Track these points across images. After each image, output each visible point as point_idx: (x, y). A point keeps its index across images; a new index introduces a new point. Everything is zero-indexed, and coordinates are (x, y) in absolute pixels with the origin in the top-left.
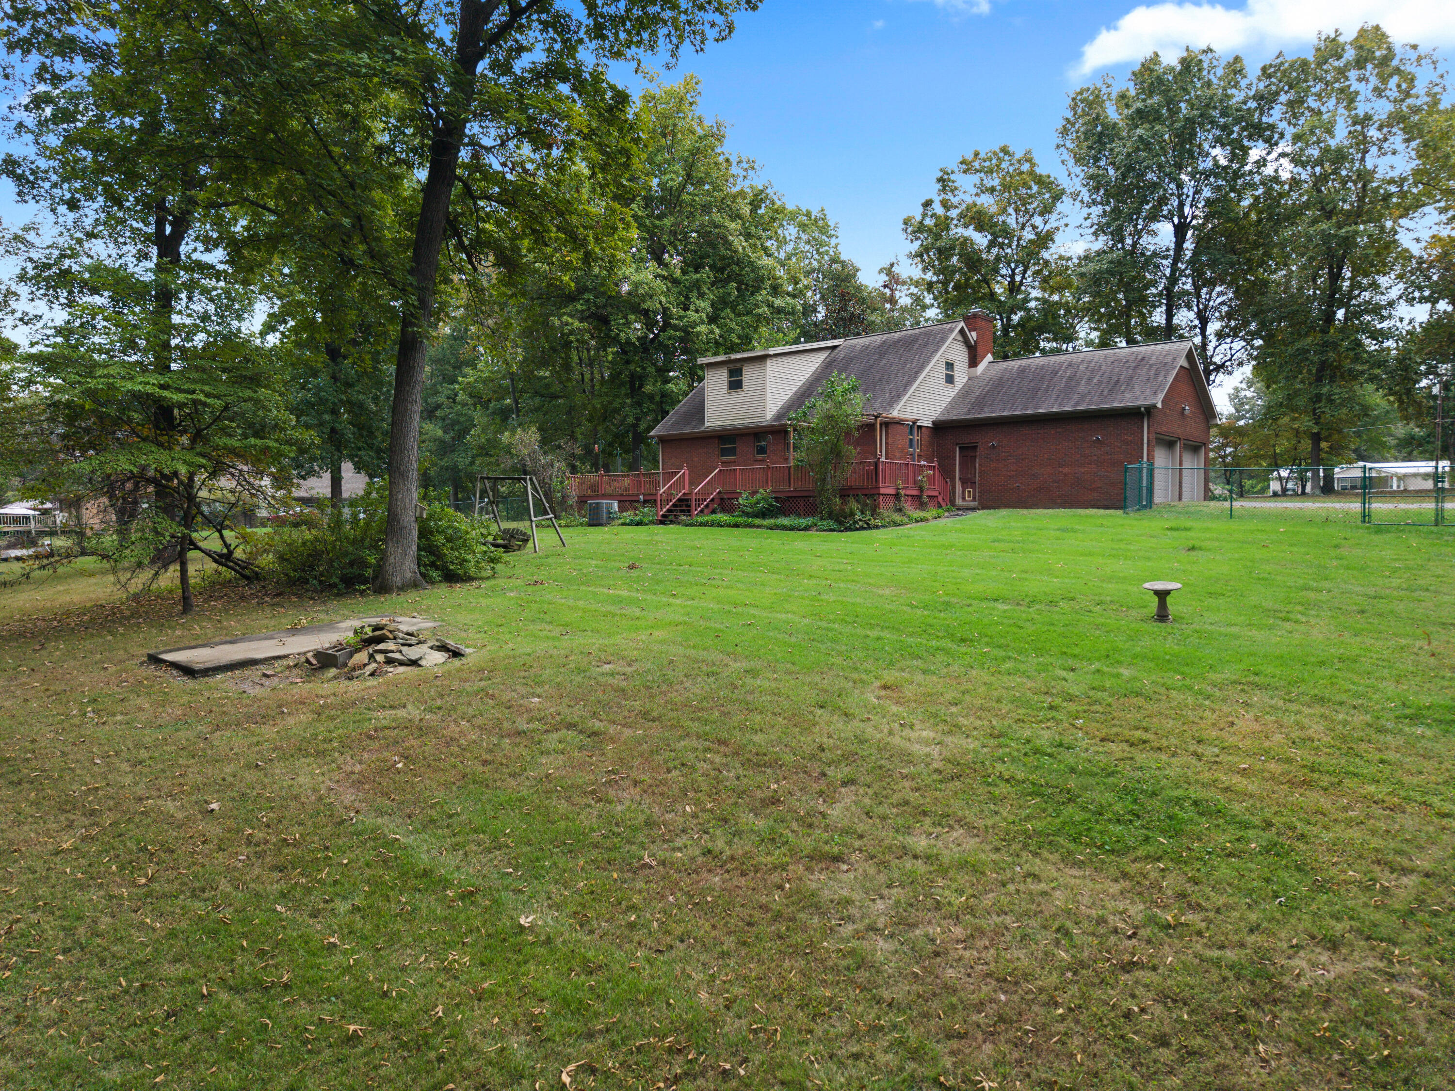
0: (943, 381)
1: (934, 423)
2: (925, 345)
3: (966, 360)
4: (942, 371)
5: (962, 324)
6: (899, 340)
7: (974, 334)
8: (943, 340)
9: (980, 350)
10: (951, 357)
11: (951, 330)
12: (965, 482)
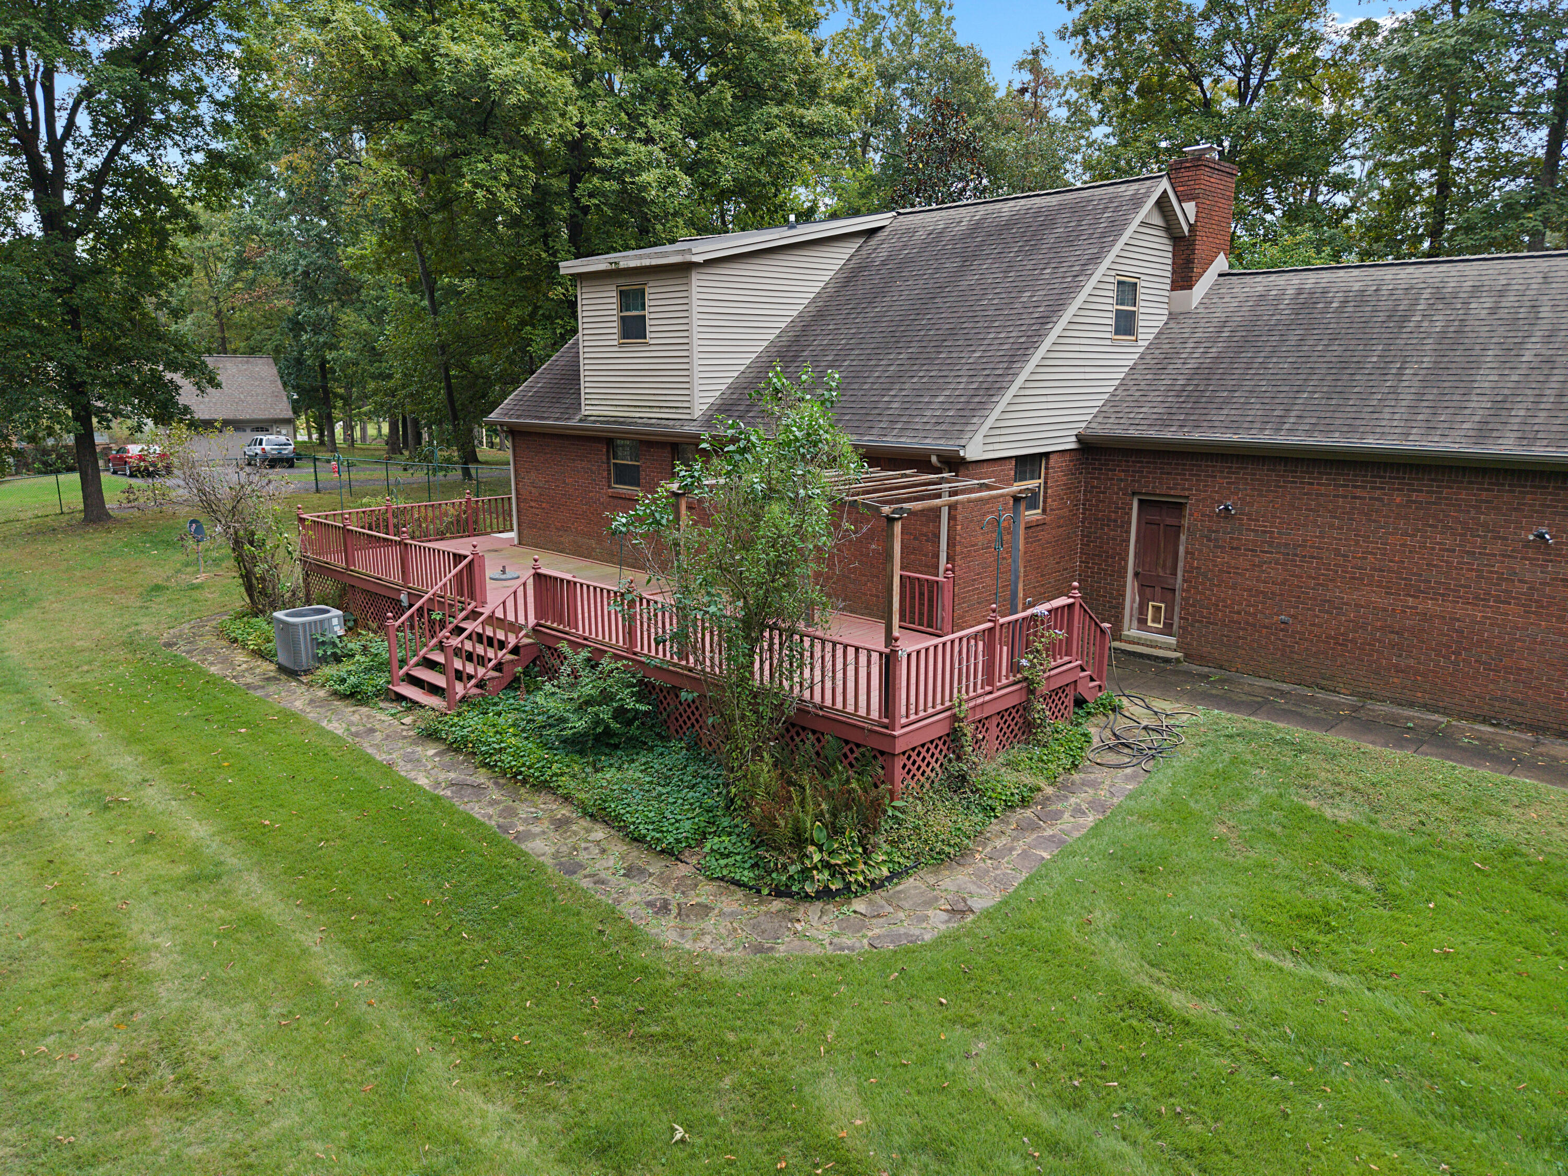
0: (1108, 332)
1: (1080, 438)
2: (1070, 240)
3: (1167, 272)
4: (1109, 304)
5: (1165, 184)
6: (1010, 224)
7: (1190, 207)
8: (1116, 228)
9: (1201, 248)
10: (1129, 269)
11: (1137, 202)
12: (1146, 586)
